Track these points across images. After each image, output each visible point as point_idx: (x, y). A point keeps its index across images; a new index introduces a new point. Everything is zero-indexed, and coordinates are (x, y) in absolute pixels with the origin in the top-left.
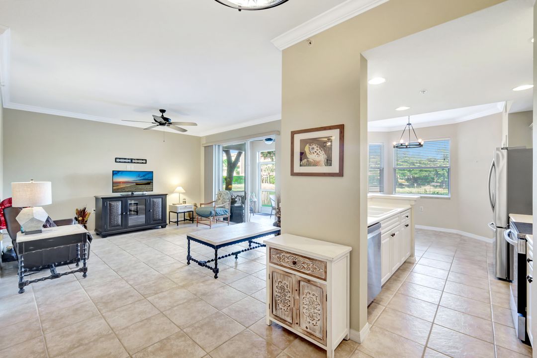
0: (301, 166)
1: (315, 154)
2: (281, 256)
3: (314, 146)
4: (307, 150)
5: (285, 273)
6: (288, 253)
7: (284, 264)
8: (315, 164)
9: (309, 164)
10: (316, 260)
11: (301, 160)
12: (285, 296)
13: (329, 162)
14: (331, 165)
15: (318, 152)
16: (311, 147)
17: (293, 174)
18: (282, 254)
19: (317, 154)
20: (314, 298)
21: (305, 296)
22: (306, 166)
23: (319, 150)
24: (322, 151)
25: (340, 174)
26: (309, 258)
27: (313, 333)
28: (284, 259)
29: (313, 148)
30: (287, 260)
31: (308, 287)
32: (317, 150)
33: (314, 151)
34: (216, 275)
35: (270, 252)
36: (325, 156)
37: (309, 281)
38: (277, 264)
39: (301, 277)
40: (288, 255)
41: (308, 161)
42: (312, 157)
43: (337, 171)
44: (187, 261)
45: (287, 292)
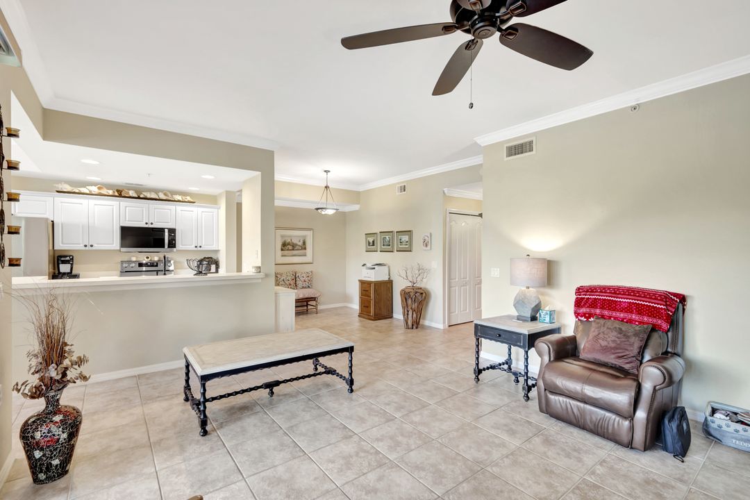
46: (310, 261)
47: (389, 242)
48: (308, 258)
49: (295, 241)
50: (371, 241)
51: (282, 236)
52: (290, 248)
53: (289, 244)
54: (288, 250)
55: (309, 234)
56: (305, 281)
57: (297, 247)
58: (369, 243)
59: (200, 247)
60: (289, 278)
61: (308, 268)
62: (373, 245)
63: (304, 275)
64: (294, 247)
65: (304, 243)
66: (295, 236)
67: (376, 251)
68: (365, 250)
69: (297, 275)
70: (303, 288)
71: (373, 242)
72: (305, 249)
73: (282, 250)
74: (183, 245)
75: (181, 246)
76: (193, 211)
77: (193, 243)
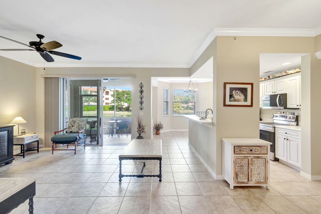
0: (230, 101)
1: (239, 96)
2: (242, 149)
3: (238, 91)
4: (234, 93)
5: (244, 157)
6: (246, 146)
7: (243, 153)
8: (238, 101)
9: (235, 100)
10: (262, 146)
11: (230, 98)
12: (243, 169)
14: (247, 101)
15: (240, 95)
16: (236, 92)
17: (225, 105)
18: (242, 148)
19: (240, 96)
20: (260, 164)
21: (255, 165)
22: (233, 101)
25: (251, 106)
26: (258, 146)
27: (259, 181)
28: (243, 150)
29: (237, 93)
30: (245, 150)
31: (256, 160)
32: (240, 94)
34: (160, 179)
35: (234, 149)
36: (244, 97)
37: (258, 157)
38: (239, 154)
39: (254, 156)
40: (246, 147)
41: (234, 99)
42: (236, 97)
43: (250, 104)
44: (119, 179)
45: (244, 167)
74: (290, 105)
75: (289, 105)
76: (296, 79)
77: (296, 103)
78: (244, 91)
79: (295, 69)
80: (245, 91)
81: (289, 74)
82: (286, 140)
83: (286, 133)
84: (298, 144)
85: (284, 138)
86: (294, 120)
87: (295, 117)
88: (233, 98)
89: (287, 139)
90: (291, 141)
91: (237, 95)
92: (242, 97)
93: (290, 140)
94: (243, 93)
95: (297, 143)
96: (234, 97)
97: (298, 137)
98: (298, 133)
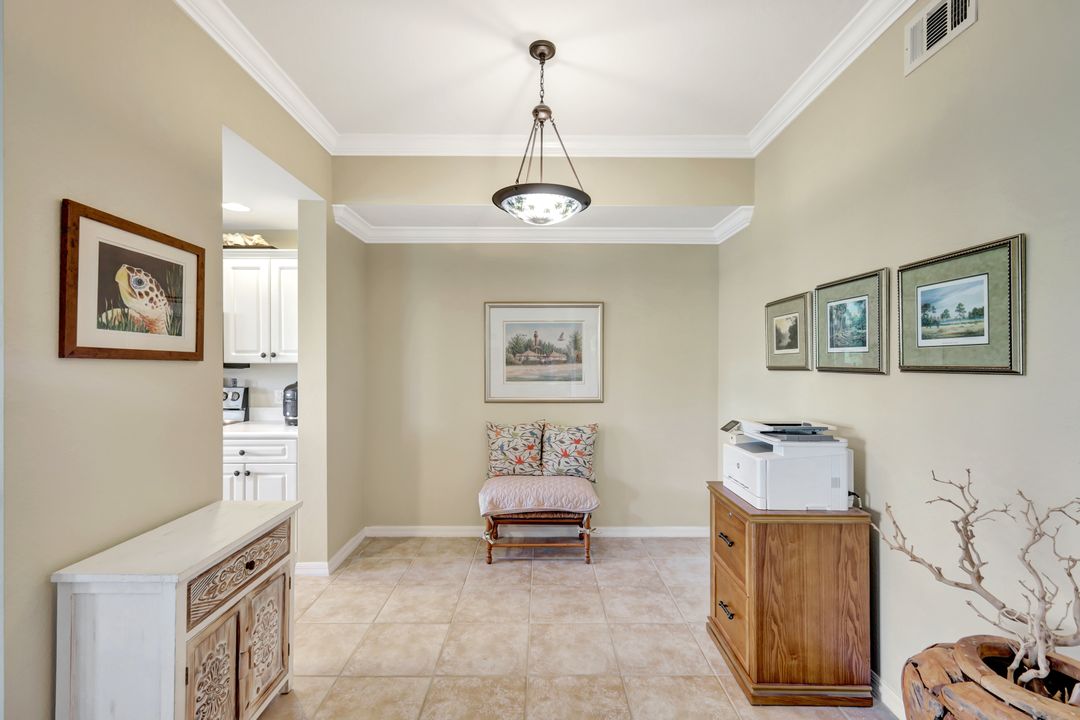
0: (101, 325)
1: (147, 299)
2: (217, 580)
3: (142, 276)
4: (122, 278)
6: (233, 556)
7: (222, 596)
8: (147, 327)
9: (126, 324)
10: (274, 530)
11: (101, 309)
13: (175, 326)
14: (179, 334)
15: (152, 294)
16: (134, 277)
18: (219, 574)
19: (151, 299)
22: (118, 327)
23: (156, 292)
24: (161, 294)
25: (197, 355)
28: (223, 582)
29: (140, 282)
32: (151, 289)
33: (142, 291)
36: (170, 312)
41: (125, 315)
42: (137, 306)
43: (192, 347)
46: (595, 394)
47: (861, 324)
48: (587, 388)
49: (546, 338)
50: (785, 330)
51: (509, 327)
52: (532, 356)
53: (528, 346)
54: (526, 362)
55: (590, 319)
56: (566, 455)
57: (554, 356)
58: (779, 336)
59: (274, 355)
60: (519, 443)
61: (585, 417)
62: (793, 344)
63: (566, 437)
64: (544, 352)
65: (576, 343)
66: (549, 323)
67: (804, 369)
68: (764, 364)
69: (547, 435)
70: (559, 473)
71: (793, 330)
72: (579, 360)
73: (509, 363)
74: (237, 352)
75: (234, 354)
76: (258, 269)
77: (259, 345)
78: (167, 277)
79: (250, 233)
80: (175, 282)
81: (230, 244)
82: (242, 475)
83: (242, 453)
84: (284, 479)
85: (233, 471)
86: (239, 403)
87: (241, 392)
88: (119, 310)
89: (248, 474)
90: (259, 477)
91: (140, 294)
92: (161, 311)
93: (257, 474)
94: (166, 291)
95: (281, 476)
96: (124, 306)
97: (286, 457)
98: (282, 445)
